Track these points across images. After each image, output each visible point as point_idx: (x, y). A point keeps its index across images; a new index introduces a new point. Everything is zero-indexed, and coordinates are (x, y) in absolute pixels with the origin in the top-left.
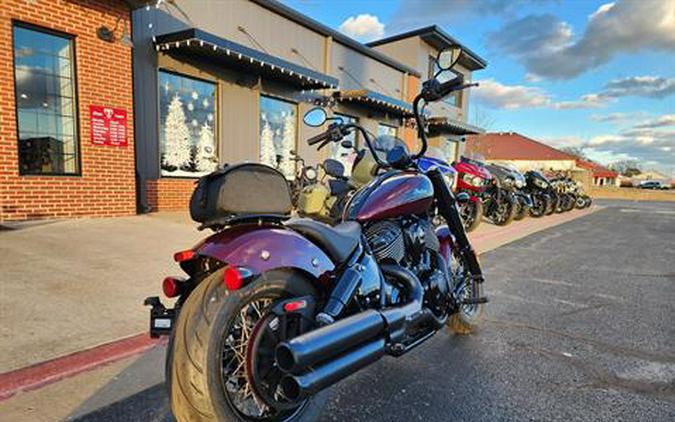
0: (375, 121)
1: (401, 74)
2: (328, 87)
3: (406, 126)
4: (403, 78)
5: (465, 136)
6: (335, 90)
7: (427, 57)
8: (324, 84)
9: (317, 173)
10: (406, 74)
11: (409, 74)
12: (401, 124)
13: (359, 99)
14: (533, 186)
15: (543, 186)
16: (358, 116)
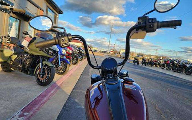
1: (37, 8)
2: (8, 5)
4: (38, 10)
6: (12, 7)
7: (46, 6)
8: (7, 4)
9: (2, 40)
10: (39, 9)
11: (40, 9)
13: (22, 13)
14: (80, 52)
15: (82, 52)
16: (21, 19)
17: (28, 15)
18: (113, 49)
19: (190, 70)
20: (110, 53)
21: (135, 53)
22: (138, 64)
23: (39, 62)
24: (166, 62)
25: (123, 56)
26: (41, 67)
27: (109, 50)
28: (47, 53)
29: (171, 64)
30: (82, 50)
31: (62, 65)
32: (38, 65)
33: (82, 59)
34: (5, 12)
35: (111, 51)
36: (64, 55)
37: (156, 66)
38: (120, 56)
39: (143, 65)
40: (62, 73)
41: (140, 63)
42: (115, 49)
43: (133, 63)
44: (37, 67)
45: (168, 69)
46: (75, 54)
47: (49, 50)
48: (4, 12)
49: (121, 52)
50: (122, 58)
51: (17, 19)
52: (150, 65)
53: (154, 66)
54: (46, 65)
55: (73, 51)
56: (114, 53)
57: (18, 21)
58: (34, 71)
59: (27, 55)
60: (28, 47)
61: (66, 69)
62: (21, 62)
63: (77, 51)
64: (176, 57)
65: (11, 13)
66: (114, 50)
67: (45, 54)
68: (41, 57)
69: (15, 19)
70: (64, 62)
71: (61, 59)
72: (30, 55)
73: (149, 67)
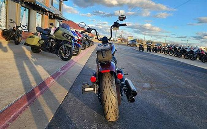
0: (35, 11)
3: (45, 15)
5: (62, 21)
12: (44, 14)
13: (32, 3)
14: (87, 39)
15: (89, 39)
16: (30, 8)
17: (38, 5)
18: (120, 36)
19: (188, 55)
20: (117, 41)
21: (144, 41)
22: (143, 50)
23: (62, 45)
24: (169, 48)
25: (130, 43)
26: (63, 48)
27: (116, 37)
28: (67, 38)
29: (173, 50)
30: (88, 37)
31: (75, 49)
32: (61, 47)
33: (89, 46)
34: (18, 3)
35: (118, 39)
36: (76, 41)
37: (161, 52)
38: (127, 44)
39: (148, 51)
40: (75, 54)
41: (145, 50)
42: (123, 37)
43: (138, 50)
44: (60, 48)
45: (171, 54)
46: (83, 41)
47: (69, 36)
48: (16, 2)
49: (128, 39)
50: (129, 45)
51: (26, 8)
52: (155, 51)
53: (159, 52)
54: (67, 47)
55: (82, 38)
56: (122, 41)
57: (27, 10)
58: (58, 51)
59: (52, 40)
60: (54, 34)
61: (79, 51)
62: (48, 45)
63: (85, 38)
64: (187, 44)
65: (23, 3)
66: (121, 38)
67: (66, 39)
68: (63, 41)
69: (24, 8)
70: (77, 46)
71: (74, 44)
72: (54, 40)
73: (154, 53)
